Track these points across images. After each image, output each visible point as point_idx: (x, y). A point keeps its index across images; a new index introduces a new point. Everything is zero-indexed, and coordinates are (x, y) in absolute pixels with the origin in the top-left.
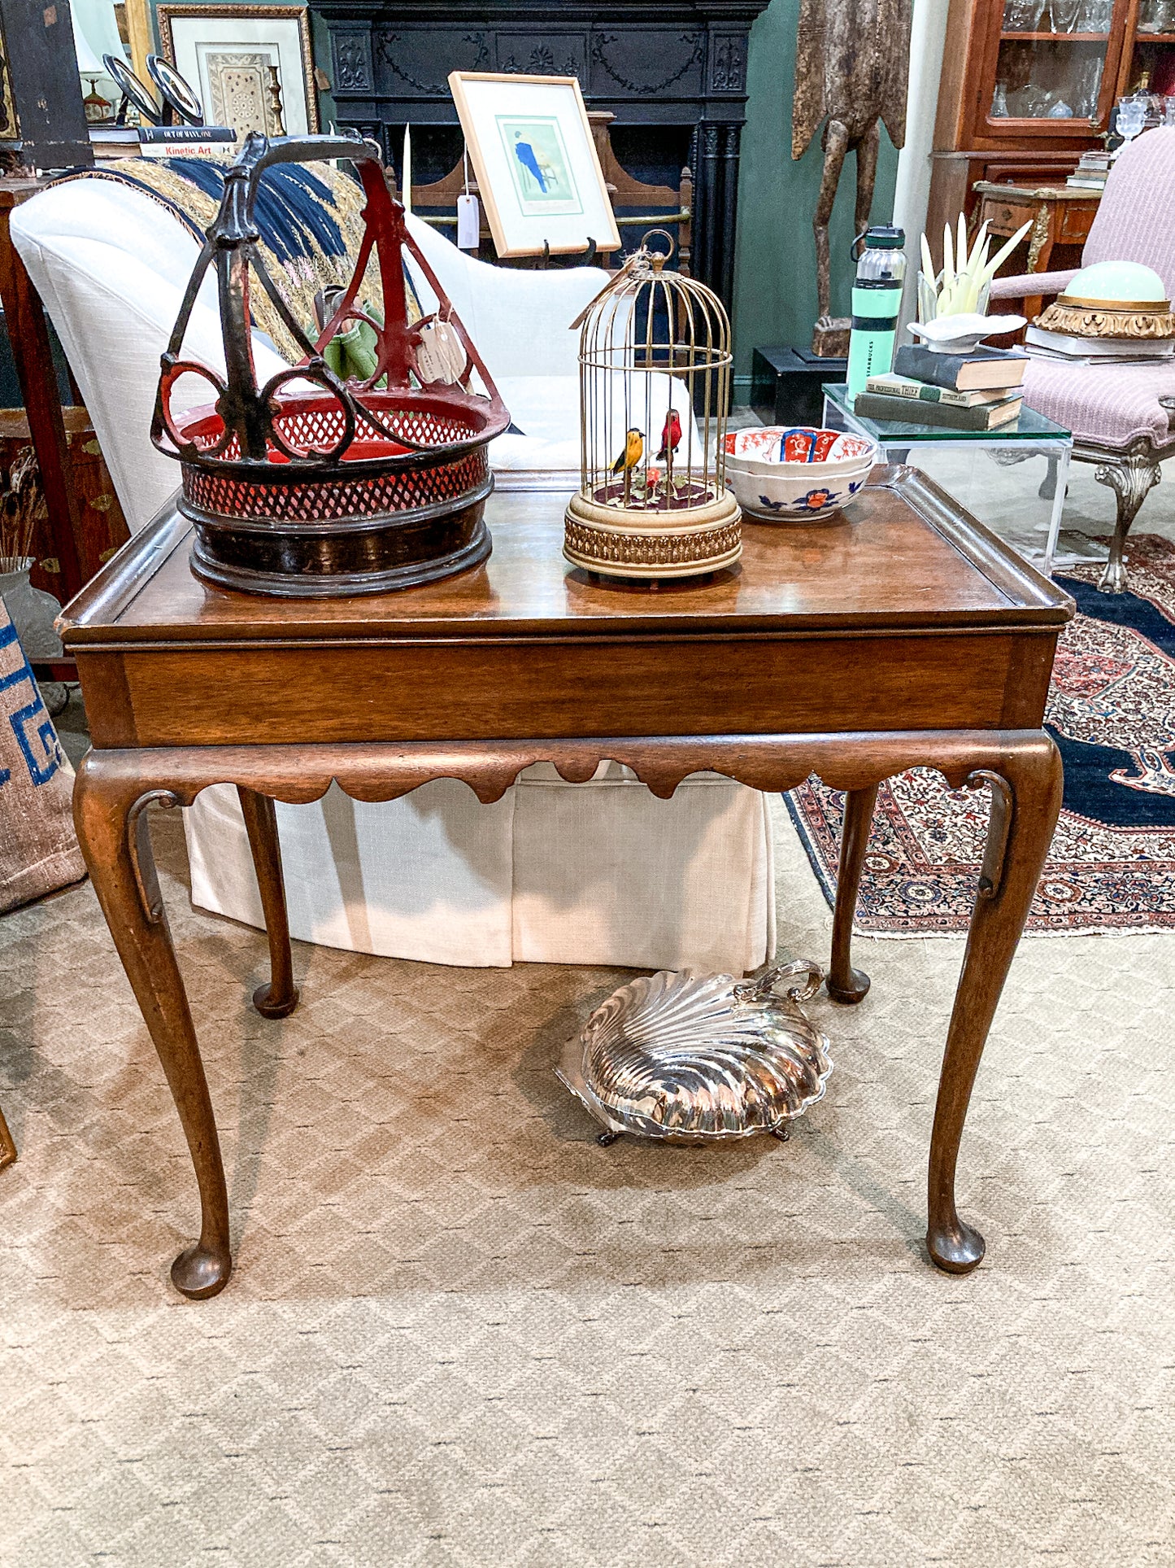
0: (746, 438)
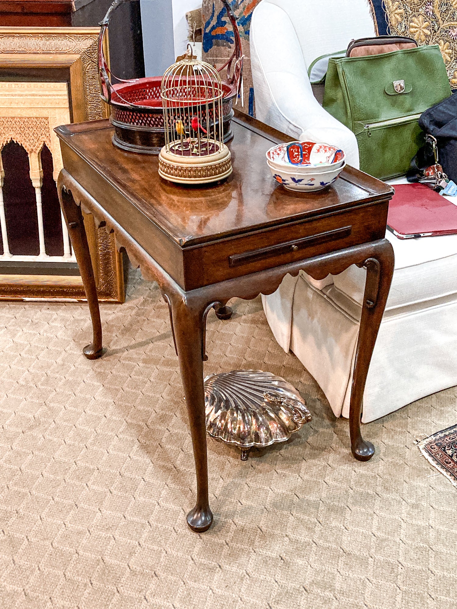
0: (321, 147)
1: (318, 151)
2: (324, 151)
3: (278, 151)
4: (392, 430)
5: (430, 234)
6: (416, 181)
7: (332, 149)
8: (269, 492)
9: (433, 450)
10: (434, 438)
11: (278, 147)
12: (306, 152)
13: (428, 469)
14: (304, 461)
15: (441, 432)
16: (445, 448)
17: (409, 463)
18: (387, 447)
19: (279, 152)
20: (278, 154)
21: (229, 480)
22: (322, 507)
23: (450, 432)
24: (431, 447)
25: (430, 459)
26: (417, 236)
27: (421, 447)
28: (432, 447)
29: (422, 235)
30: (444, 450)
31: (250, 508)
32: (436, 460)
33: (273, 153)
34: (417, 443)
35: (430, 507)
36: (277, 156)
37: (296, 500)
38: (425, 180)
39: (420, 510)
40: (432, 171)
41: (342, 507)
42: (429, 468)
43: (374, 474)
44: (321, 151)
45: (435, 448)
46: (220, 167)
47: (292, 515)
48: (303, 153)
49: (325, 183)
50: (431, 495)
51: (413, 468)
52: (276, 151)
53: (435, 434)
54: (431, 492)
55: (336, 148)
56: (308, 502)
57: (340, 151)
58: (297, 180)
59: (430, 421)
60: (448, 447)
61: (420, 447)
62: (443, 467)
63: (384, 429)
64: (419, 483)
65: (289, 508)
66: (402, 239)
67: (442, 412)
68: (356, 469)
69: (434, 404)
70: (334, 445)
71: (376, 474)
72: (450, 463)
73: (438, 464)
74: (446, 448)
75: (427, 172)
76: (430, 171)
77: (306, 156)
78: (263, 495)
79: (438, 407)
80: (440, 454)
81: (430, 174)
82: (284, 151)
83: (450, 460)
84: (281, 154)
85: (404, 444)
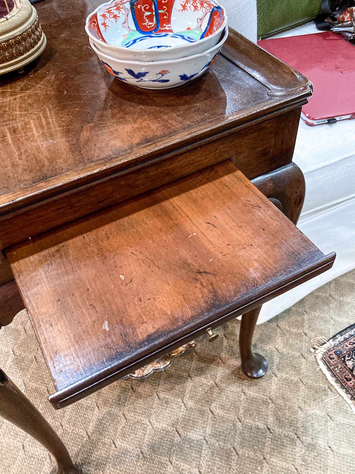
1: (184, 7)
2: (193, 8)
3: (113, 10)
4: (288, 331)
5: (349, 117)
6: (328, 28)
7: (205, 5)
8: (148, 428)
9: (331, 361)
10: (333, 343)
11: (113, 4)
12: (164, 9)
13: (325, 388)
14: (190, 380)
15: (340, 333)
16: (344, 357)
17: (305, 380)
18: (282, 356)
19: (116, 13)
20: (115, 16)
21: (105, 410)
22: (205, 450)
23: (350, 333)
24: (329, 357)
25: (328, 374)
26: (331, 121)
27: (319, 356)
28: (331, 356)
29: (337, 119)
30: (344, 362)
31: (125, 452)
32: (335, 376)
33: (104, 16)
34: (314, 350)
35: (329, 449)
36: (113, 20)
37: (177, 439)
38: (340, 27)
39: (316, 454)
40: (349, 15)
41: (227, 450)
42: (327, 387)
43: (265, 397)
44: (188, 8)
45: (333, 358)
46: (24, 39)
47: (171, 463)
48: (160, 11)
49: (189, 75)
50: (329, 429)
51: (310, 388)
52: (109, 12)
53: (334, 337)
54: (329, 424)
55: (212, 3)
56: (190, 441)
57: (219, 8)
58: (136, 73)
59: (328, 318)
60: (348, 357)
61: (317, 357)
62: (343, 387)
63: (279, 330)
64: (315, 410)
65: (169, 453)
66: (311, 125)
67: (341, 305)
68: (246, 391)
69: (333, 293)
70: (223, 355)
71: (268, 398)
72: (350, 380)
73: (337, 381)
74: (347, 358)
75: (341, 16)
76: (346, 15)
77: (165, 17)
78: (140, 433)
79: (337, 297)
80: (339, 367)
81: (346, 20)
82: (125, 9)
83: (350, 375)
84: (120, 15)
85: (300, 352)
